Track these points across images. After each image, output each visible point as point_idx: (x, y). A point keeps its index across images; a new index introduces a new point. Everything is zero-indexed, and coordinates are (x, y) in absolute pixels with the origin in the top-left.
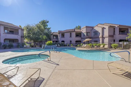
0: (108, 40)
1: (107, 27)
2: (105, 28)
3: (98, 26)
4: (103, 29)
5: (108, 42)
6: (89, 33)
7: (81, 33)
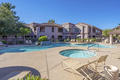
0: (87, 36)
1: (87, 27)
2: (85, 27)
3: (79, 24)
4: (84, 27)
5: (87, 37)
6: (71, 29)
7: (62, 28)
